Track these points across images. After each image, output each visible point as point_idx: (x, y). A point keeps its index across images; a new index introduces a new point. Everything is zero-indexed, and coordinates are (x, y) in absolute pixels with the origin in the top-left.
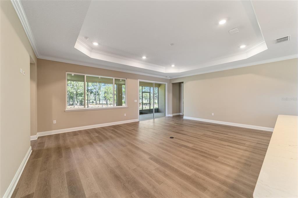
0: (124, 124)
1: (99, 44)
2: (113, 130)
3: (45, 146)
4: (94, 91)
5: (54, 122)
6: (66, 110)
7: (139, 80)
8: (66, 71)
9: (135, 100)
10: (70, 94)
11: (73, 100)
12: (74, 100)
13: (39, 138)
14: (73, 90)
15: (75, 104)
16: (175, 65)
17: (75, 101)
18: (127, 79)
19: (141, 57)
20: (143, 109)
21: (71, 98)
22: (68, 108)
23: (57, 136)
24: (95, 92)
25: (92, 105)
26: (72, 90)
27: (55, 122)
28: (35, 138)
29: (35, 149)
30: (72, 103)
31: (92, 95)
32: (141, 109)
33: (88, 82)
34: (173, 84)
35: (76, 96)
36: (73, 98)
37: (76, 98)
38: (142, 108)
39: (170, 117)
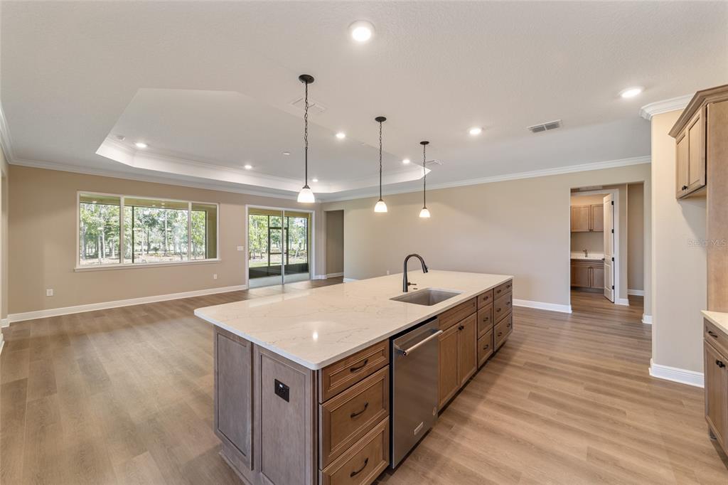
0: (212, 295)
1: (148, 145)
2: (181, 306)
3: (32, 335)
4: (161, 219)
5: (47, 293)
6: (78, 267)
7: (247, 207)
8: (78, 190)
9: (238, 247)
10: (89, 229)
11: (96, 243)
12: (100, 245)
13: (11, 324)
14: (98, 218)
15: (102, 254)
16: (319, 180)
17: (102, 248)
18: (219, 203)
19: (243, 165)
20: (271, 265)
21: (91, 237)
22: (84, 263)
23: (56, 320)
24: (164, 222)
25: (153, 257)
26: (94, 218)
27: (50, 292)
28: (6, 323)
29: (10, 339)
30: (94, 250)
31: (155, 229)
32: (267, 265)
33: (133, 207)
34: (328, 213)
35: (106, 233)
36: (96, 238)
37: (106, 239)
38: (269, 264)
39: (321, 280)
